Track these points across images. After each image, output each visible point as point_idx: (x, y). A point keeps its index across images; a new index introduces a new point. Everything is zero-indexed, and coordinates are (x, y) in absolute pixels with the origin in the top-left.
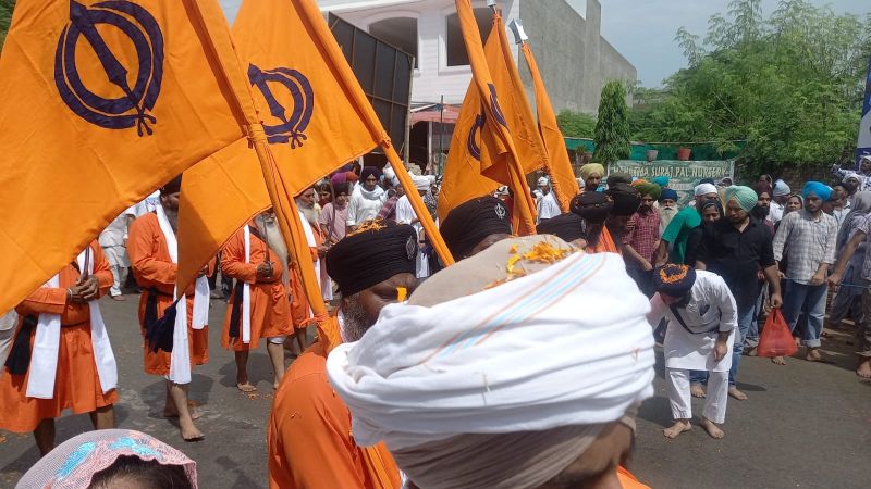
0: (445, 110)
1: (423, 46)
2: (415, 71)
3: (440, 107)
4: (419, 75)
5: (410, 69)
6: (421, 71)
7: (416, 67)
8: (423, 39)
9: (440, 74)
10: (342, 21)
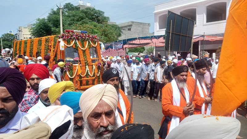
0: (205, 37)
1: (198, 17)
2: (195, 25)
3: (203, 36)
4: (196, 26)
5: (193, 25)
6: (197, 25)
7: (195, 24)
8: (198, 15)
9: (204, 25)
10: (172, 13)
